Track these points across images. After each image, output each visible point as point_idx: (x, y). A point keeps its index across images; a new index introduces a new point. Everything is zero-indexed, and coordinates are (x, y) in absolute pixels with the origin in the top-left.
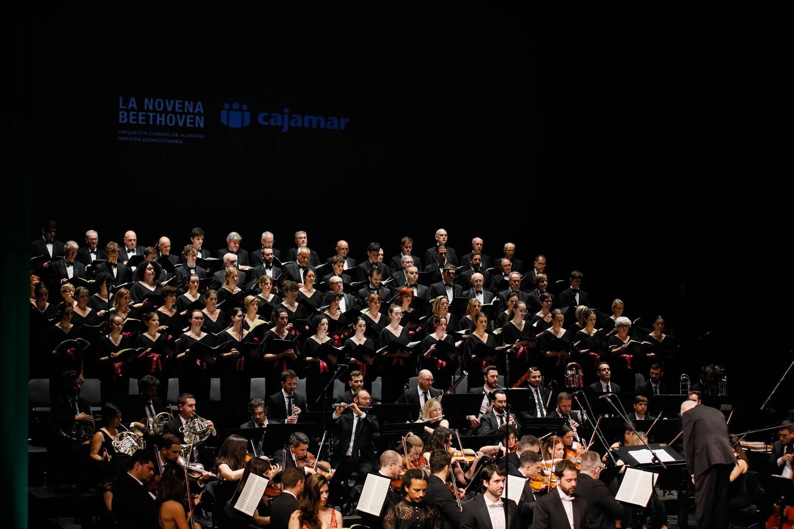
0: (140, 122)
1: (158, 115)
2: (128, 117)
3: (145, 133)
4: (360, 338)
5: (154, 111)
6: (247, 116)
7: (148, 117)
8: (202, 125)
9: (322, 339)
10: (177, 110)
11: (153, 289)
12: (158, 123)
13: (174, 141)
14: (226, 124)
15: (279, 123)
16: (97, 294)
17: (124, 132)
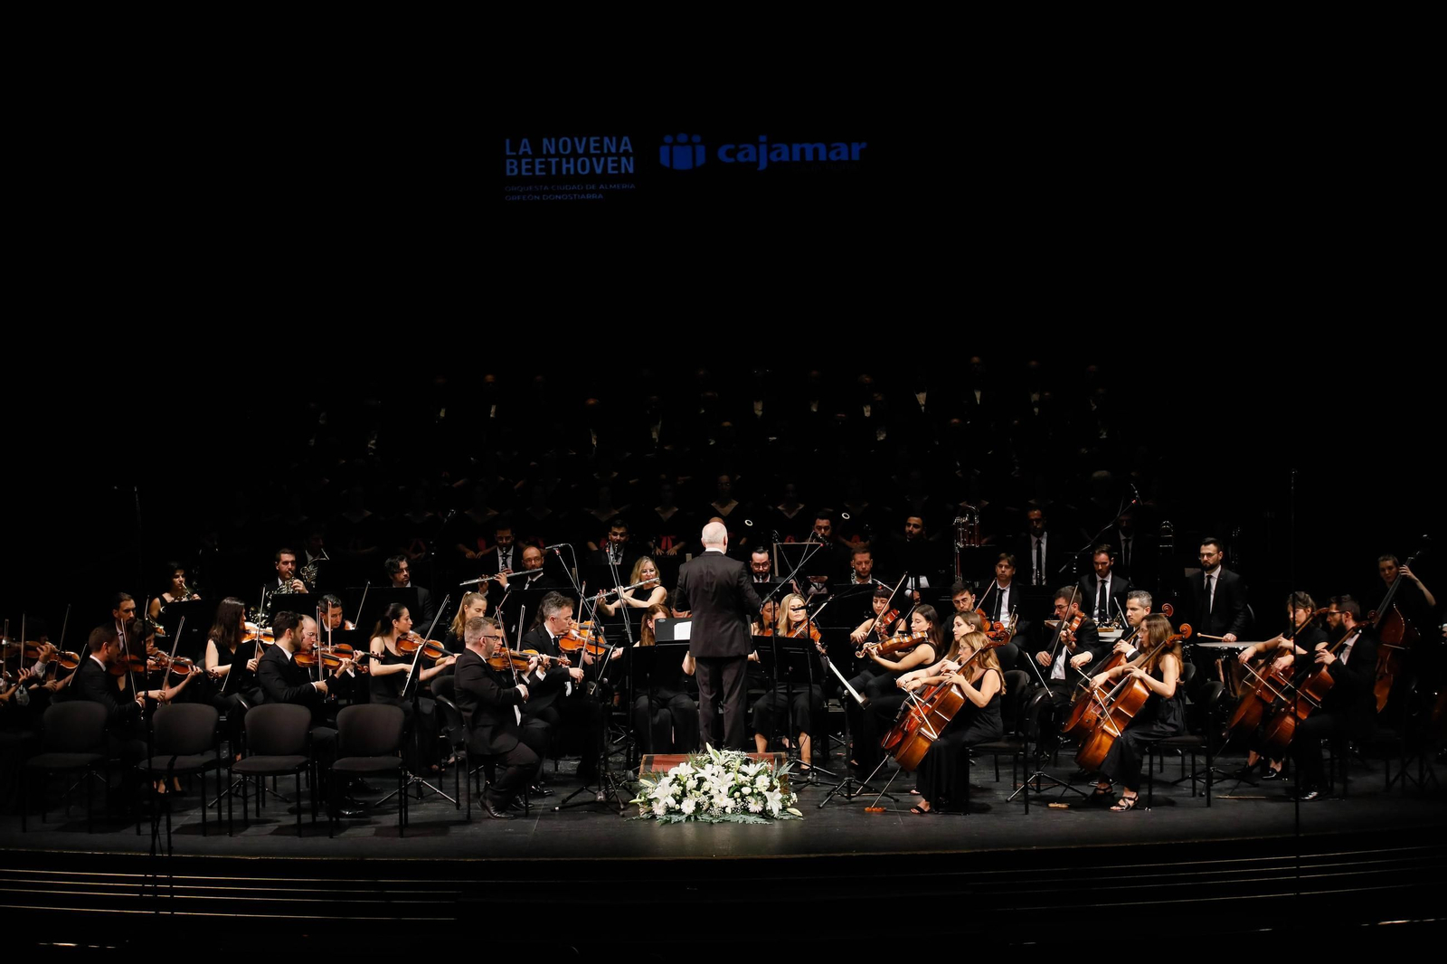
0: (537, 173)
1: (564, 160)
2: (519, 167)
3: (546, 188)
5: (558, 154)
6: (701, 150)
7: (548, 164)
8: (631, 170)
10: (592, 151)
12: (564, 172)
13: (589, 196)
14: (668, 165)
15: (752, 158)
17: (514, 189)
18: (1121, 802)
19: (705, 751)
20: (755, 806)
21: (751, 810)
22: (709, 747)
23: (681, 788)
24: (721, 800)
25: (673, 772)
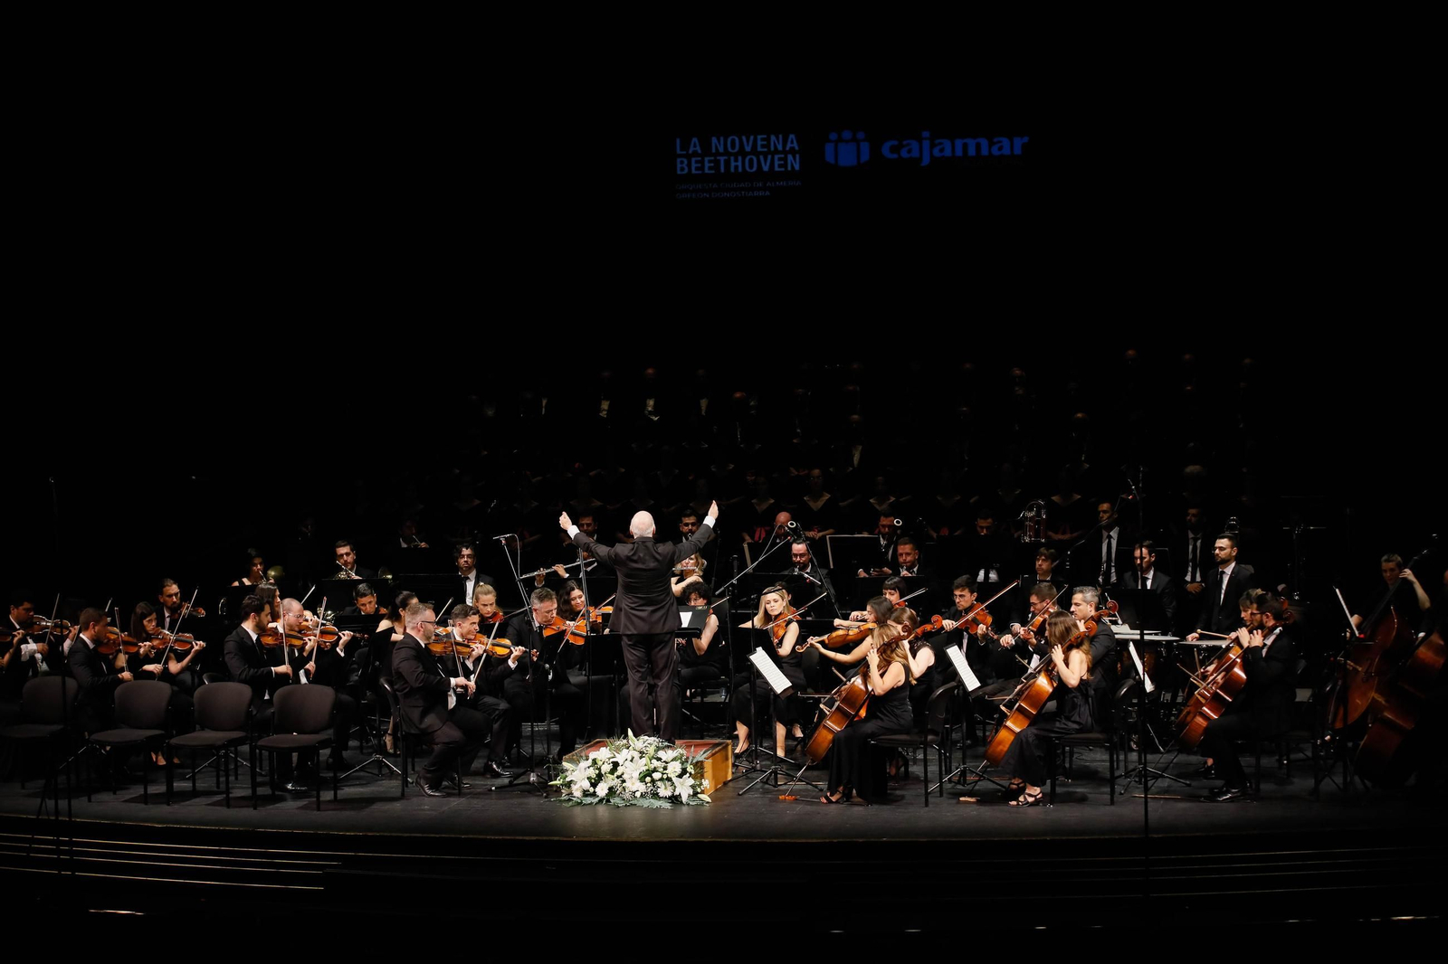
0: (707, 171)
1: (732, 158)
2: (689, 165)
3: (715, 186)
5: (726, 153)
6: (865, 147)
7: (717, 163)
8: (797, 167)
10: (759, 149)
12: (732, 170)
13: (756, 194)
14: (833, 162)
15: (915, 154)
17: (685, 187)
18: (1021, 799)
19: (626, 736)
20: (664, 791)
21: (661, 795)
22: (630, 732)
23: (597, 772)
24: (633, 784)
25: (593, 755)
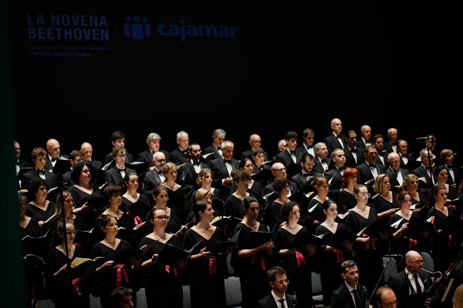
0: (49, 37)
1: (65, 30)
2: (37, 33)
3: (55, 48)
4: (332, 223)
5: (61, 26)
6: (148, 27)
7: (56, 32)
8: (107, 38)
9: (294, 229)
11: (90, 192)
12: (66, 37)
13: (82, 54)
14: (129, 36)
15: (177, 34)
16: (32, 203)
17: (34, 48)
